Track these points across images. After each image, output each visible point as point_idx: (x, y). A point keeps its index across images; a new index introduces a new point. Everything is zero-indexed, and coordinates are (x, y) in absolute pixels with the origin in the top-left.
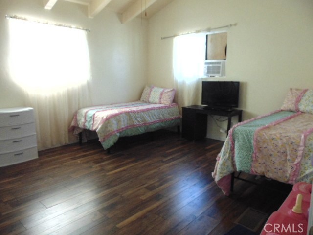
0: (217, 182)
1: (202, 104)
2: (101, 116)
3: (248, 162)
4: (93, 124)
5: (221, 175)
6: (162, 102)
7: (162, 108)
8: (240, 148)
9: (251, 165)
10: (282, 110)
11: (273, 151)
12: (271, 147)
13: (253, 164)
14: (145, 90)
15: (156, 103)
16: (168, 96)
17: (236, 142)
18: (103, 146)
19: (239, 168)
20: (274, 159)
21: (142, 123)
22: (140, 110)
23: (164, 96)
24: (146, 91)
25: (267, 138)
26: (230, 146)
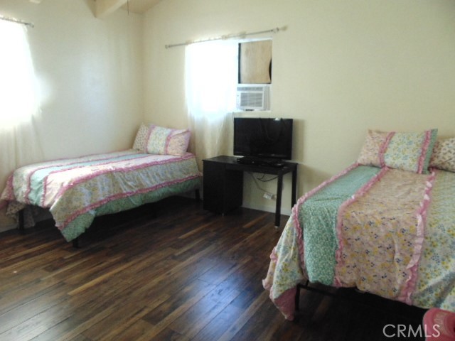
0: (273, 300)
1: (235, 154)
2: (59, 182)
3: (330, 266)
4: (44, 196)
5: (282, 288)
6: (170, 151)
7: (170, 161)
8: (314, 240)
9: (334, 270)
10: (360, 165)
11: (370, 245)
12: (367, 238)
13: (338, 269)
14: (139, 132)
15: (159, 154)
16: (179, 141)
17: (306, 230)
18: (65, 236)
19: (314, 277)
20: (372, 259)
21: (136, 189)
22: (132, 168)
23: (172, 141)
24: (143, 132)
25: (359, 222)
26: (294, 237)
